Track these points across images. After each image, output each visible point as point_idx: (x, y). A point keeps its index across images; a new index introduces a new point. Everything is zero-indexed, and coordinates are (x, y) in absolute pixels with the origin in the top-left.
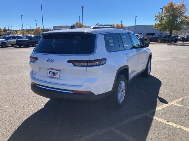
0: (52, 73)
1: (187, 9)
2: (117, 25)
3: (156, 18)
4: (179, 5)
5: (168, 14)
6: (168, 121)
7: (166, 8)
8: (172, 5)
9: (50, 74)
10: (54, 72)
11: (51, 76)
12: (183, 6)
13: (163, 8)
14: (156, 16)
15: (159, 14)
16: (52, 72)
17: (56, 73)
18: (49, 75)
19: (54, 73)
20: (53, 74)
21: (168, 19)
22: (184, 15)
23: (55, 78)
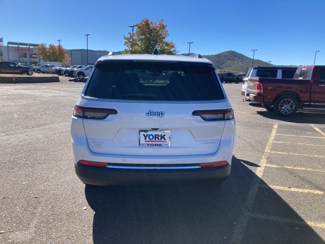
0: (151, 137)
1: (167, 31)
2: (51, 46)
3: (125, 40)
4: (157, 25)
5: (143, 37)
6: (290, 188)
7: (139, 27)
8: (147, 24)
9: (148, 139)
10: (155, 135)
11: (149, 143)
12: (163, 27)
13: (133, 27)
14: (125, 38)
15: (130, 35)
16: (152, 135)
17: (163, 137)
18: (144, 142)
19: (156, 137)
20: (154, 140)
21: (144, 44)
22: (165, 40)
23: (160, 145)
